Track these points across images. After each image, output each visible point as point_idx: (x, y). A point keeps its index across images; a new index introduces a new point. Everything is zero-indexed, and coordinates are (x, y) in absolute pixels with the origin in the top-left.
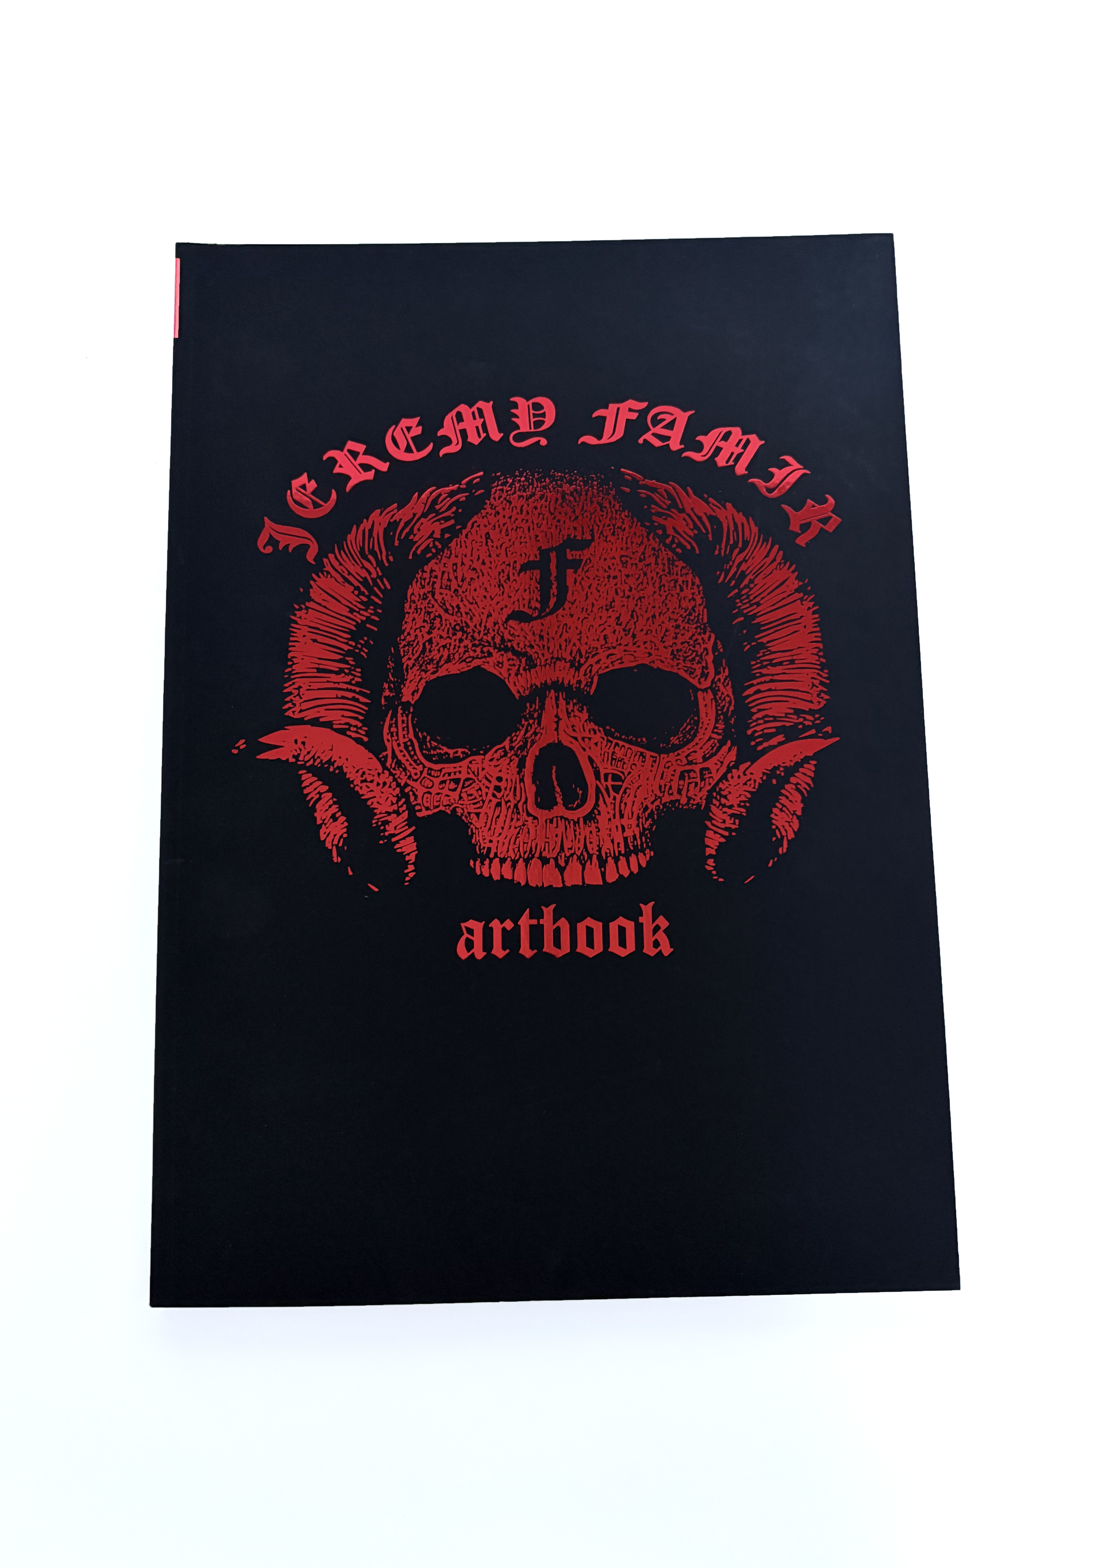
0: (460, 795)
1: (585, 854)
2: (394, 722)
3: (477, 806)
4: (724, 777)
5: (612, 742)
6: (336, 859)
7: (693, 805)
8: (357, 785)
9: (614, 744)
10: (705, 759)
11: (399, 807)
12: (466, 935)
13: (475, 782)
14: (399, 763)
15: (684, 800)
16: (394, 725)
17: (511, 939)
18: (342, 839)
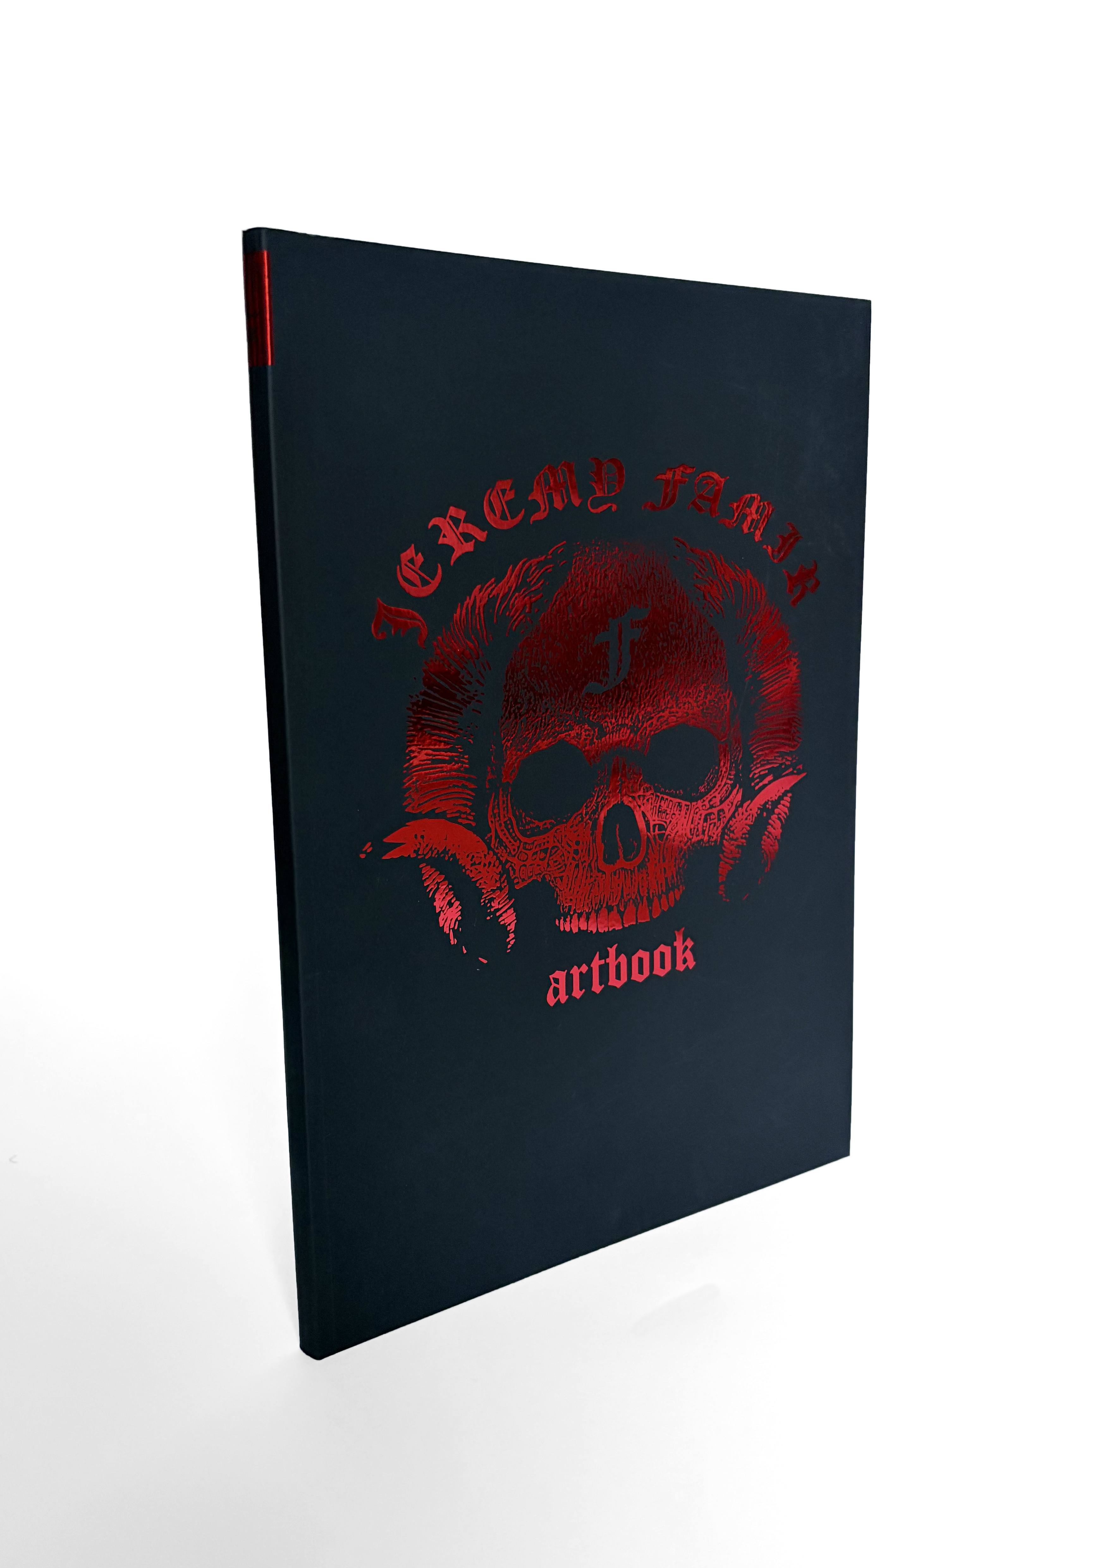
0: (548, 863)
1: (638, 897)
2: (496, 803)
3: (560, 871)
4: (733, 816)
5: (659, 796)
6: (453, 941)
7: (712, 842)
8: (468, 869)
9: (660, 798)
10: (722, 802)
11: (501, 883)
12: (554, 985)
13: (559, 849)
14: (501, 842)
15: (706, 838)
16: (496, 806)
17: (586, 980)
18: (457, 922)
